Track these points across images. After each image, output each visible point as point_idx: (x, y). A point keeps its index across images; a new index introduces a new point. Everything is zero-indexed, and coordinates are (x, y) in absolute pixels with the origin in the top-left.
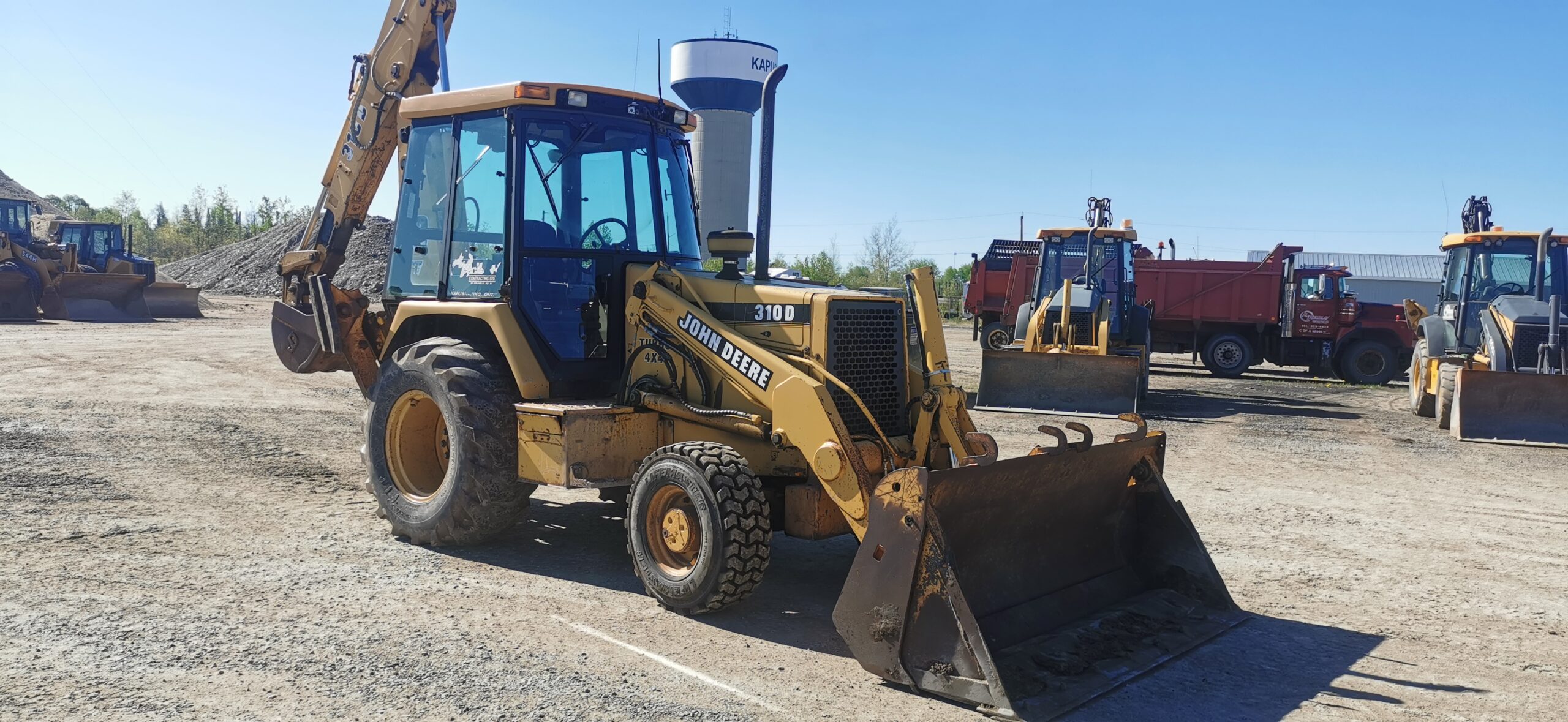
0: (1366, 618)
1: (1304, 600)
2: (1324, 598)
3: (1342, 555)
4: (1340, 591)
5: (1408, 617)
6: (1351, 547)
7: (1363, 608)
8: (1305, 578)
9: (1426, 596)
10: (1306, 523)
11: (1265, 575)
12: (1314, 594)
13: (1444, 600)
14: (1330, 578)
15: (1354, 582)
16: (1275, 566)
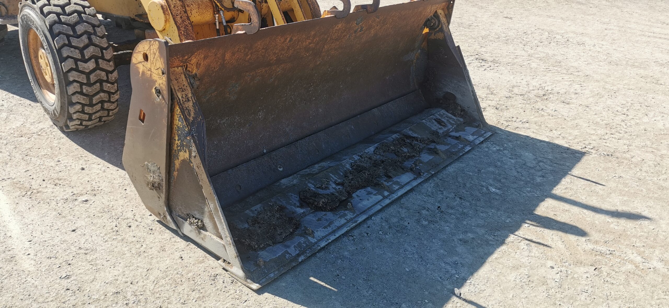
0: (576, 132)
1: (537, 114)
2: (550, 112)
3: (569, 72)
4: (562, 105)
5: (606, 131)
6: (575, 64)
7: (576, 122)
8: (541, 93)
9: (619, 109)
10: (552, 44)
11: (516, 90)
12: (545, 108)
13: (631, 113)
14: (558, 93)
15: (573, 96)
16: (524, 82)
